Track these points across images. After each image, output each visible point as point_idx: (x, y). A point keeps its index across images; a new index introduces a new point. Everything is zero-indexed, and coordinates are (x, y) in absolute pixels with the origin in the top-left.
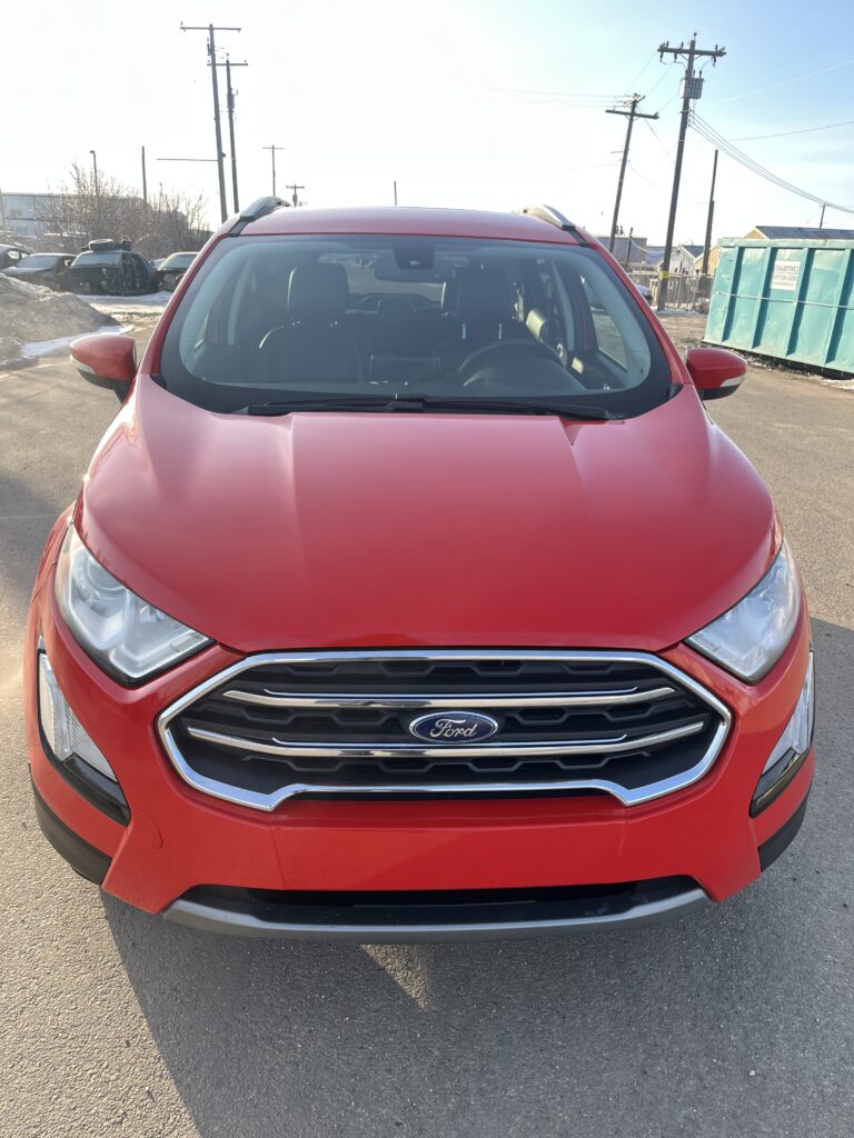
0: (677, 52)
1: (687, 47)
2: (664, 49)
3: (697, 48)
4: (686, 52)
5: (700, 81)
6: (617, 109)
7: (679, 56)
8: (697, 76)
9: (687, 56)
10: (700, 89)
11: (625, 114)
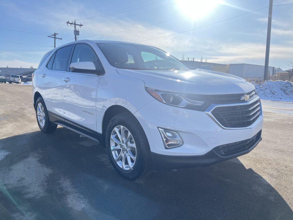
0: (71, 24)
1: (74, 23)
2: (68, 23)
3: (76, 23)
4: (73, 24)
5: (78, 31)
6: (51, 36)
7: (72, 25)
8: (78, 30)
9: (74, 25)
10: (79, 33)
11: (53, 38)
